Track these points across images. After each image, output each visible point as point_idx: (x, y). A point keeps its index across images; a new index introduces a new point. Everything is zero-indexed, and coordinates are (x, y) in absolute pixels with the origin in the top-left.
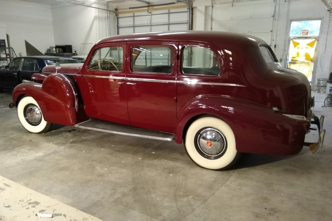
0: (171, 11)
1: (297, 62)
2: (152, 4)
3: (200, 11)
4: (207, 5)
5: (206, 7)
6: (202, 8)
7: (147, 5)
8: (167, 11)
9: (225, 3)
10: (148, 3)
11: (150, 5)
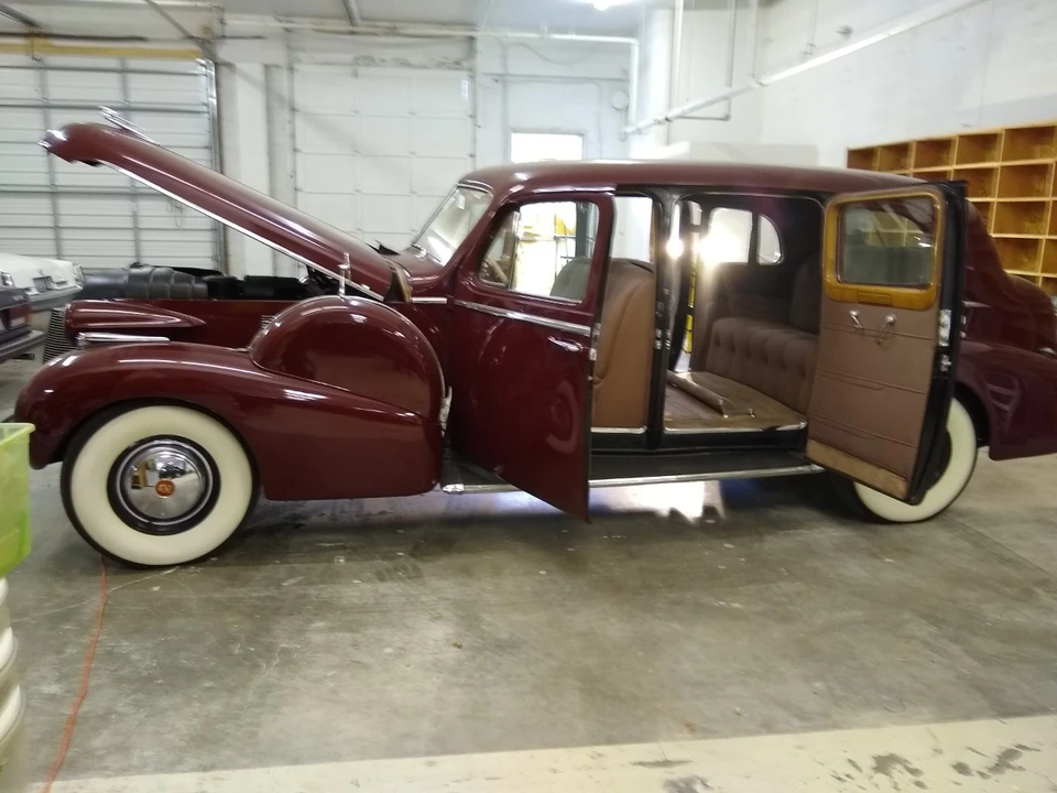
0: (134, 64)
1: (537, 238)
2: (43, 31)
3: (246, 77)
4: (268, 62)
5: (267, 67)
6: (256, 71)
7: (22, 28)
8: (112, 63)
9: (328, 64)
10: (28, 22)
11: (36, 30)
